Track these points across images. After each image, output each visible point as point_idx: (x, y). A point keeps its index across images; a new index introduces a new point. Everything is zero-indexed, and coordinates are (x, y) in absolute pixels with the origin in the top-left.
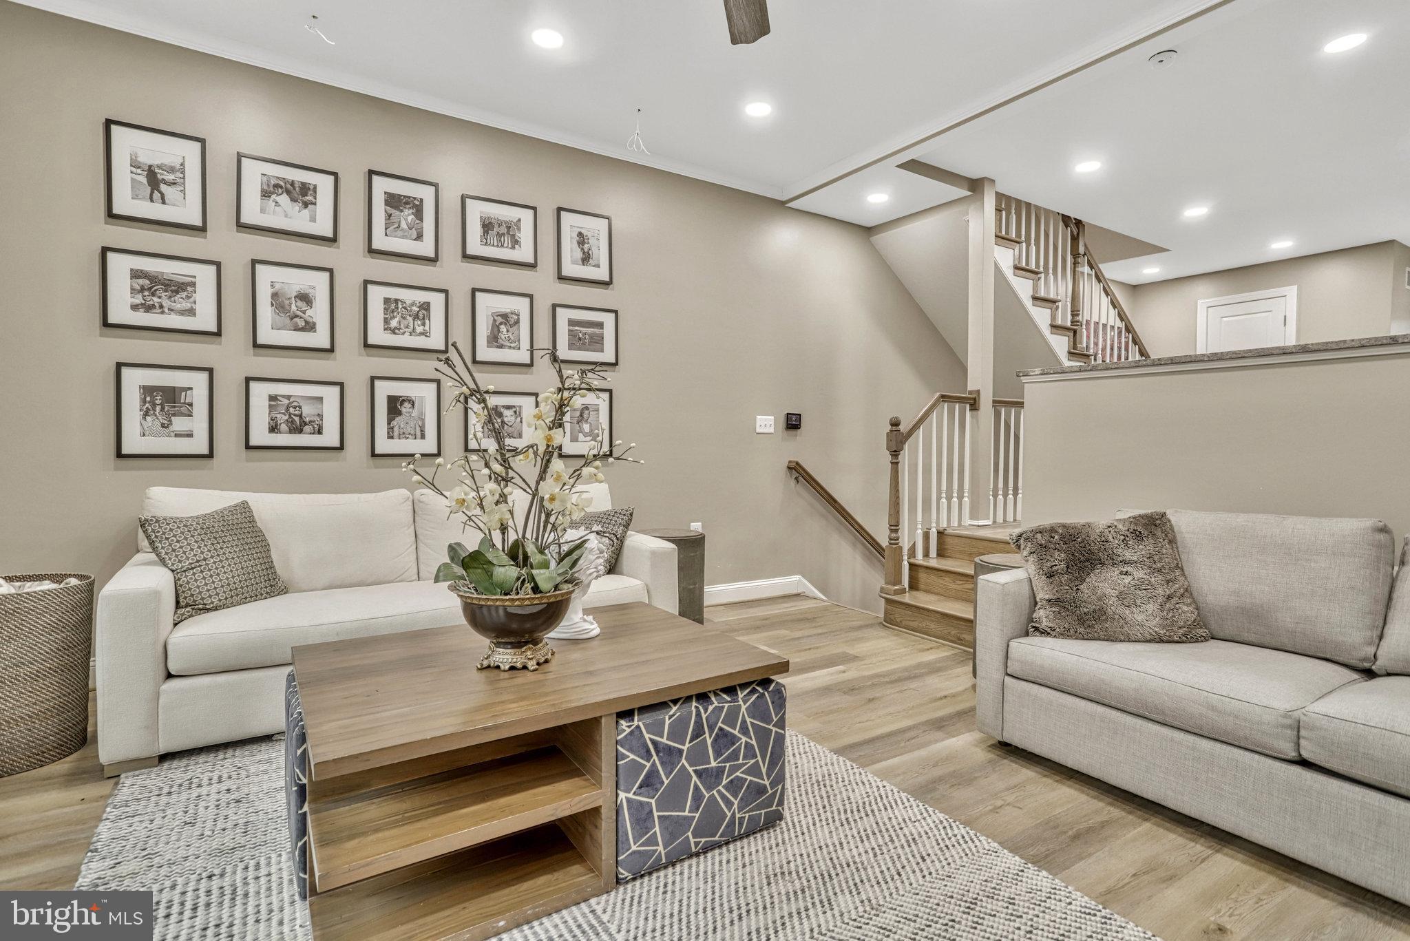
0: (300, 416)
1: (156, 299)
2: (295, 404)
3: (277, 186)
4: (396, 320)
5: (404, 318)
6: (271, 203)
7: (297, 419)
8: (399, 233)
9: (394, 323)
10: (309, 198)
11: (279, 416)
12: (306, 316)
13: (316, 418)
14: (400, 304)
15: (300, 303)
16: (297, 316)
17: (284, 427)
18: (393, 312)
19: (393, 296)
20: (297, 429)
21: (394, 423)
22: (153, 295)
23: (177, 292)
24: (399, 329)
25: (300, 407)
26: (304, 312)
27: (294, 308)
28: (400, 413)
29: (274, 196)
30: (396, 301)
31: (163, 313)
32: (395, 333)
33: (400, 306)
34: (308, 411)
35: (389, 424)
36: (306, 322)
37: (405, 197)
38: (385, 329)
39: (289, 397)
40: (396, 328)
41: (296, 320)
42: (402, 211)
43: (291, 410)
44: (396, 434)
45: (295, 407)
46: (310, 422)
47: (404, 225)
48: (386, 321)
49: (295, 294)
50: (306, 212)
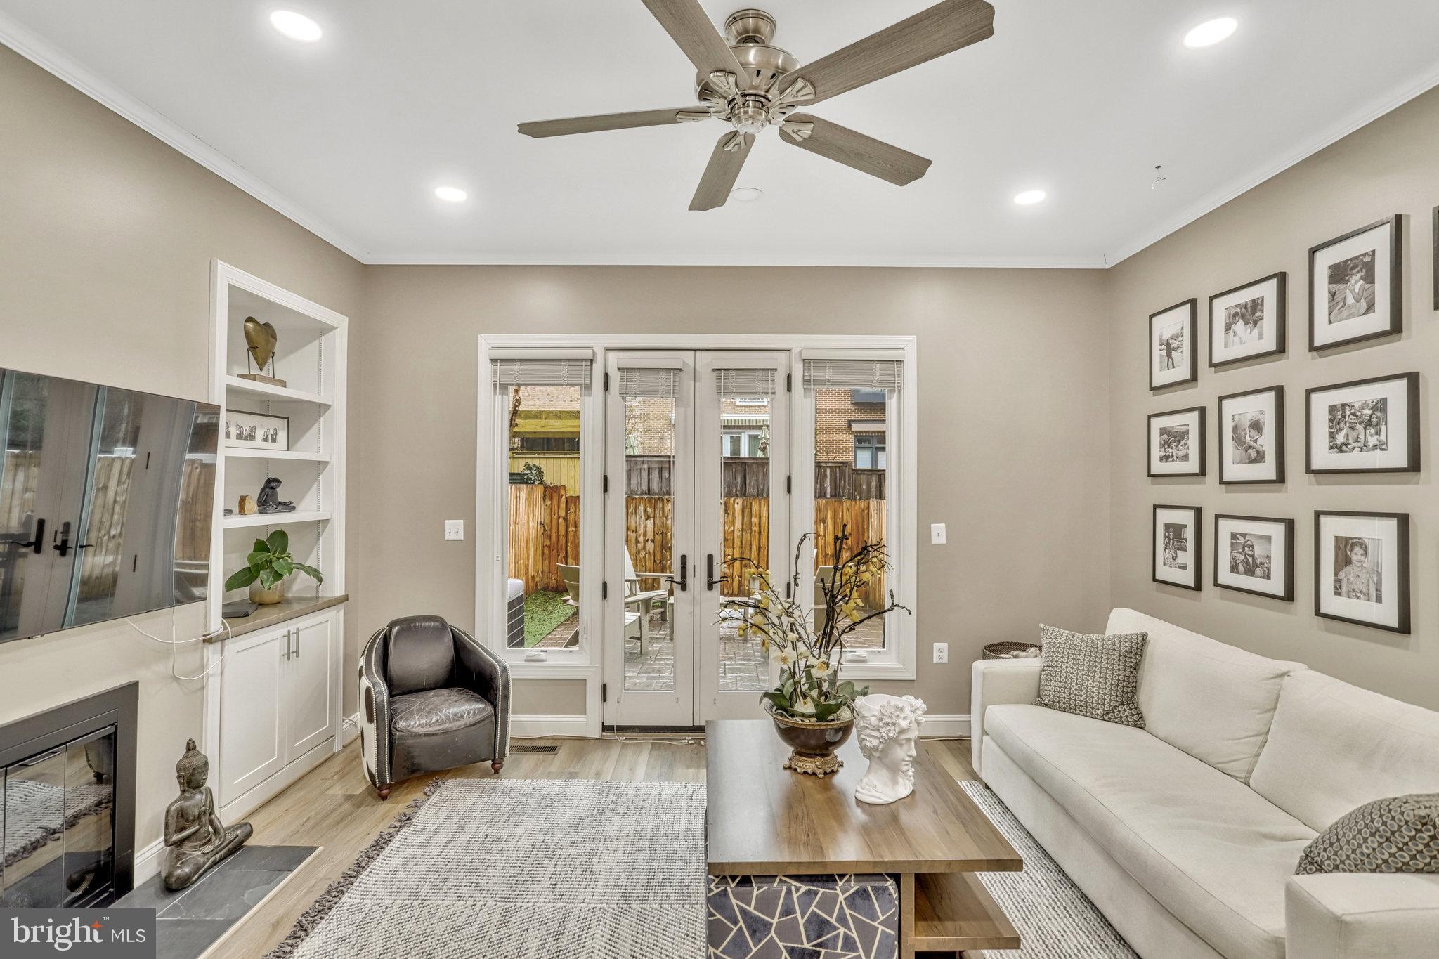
0: (1253, 556)
1: (1170, 450)
2: (1249, 543)
3: (1236, 314)
4: (1343, 433)
5: (1352, 428)
6: (1231, 334)
7: (1250, 559)
8: (1345, 313)
9: (1340, 438)
10: (1259, 314)
11: (1238, 555)
12: (1257, 446)
13: (1265, 560)
14: (1347, 409)
15: (1254, 433)
16: (1250, 447)
17: (1241, 567)
18: (1339, 423)
19: (1338, 402)
20: (1250, 572)
21: (1342, 574)
22: (1169, 447)
23: (1179, 441)
24: (1346, 445)
25: (1253, 546)
26: (1255, 442)
27: (1248, 438)
28: (1348, 562)
29: (1233, 327)
30: (1343, 406)
31: (1173, 461)
32: (1342, 451)
33: (1348, 413)
34: (1259, 551)
35: (1336, 574)
36: (1258, 452)
37: (1351, 260)
38: (1331, 448)
39: (1244, 535)
40: (1343, 444)
41: (1250, 451)
42: (1348, 281)
43: (1246, 549)
44: (1344, 589)
45: (1249, 547)
46: (1261, 564)
47: (1350, 300)
48: (1332, 436)
49: (1248, 423)
50: (1256, 331)
